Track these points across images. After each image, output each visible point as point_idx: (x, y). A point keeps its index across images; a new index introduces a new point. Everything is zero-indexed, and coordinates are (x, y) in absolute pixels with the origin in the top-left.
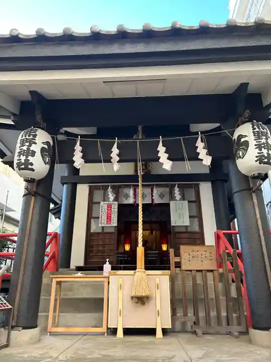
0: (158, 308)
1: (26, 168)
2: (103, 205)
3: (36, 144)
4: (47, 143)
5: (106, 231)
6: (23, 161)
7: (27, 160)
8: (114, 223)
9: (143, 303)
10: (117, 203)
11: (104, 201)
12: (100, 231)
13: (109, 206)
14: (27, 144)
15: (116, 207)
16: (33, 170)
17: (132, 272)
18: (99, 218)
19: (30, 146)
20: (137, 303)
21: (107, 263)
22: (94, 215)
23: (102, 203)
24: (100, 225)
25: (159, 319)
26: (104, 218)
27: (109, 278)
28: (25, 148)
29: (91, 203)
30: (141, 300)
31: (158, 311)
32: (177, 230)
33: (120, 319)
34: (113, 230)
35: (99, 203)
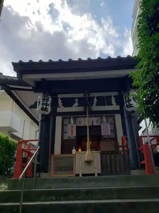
0: (96, 165)
2: (69, 126)
5: (70, 138)
8: (75, 134)
9: (90, 164)
10: (75, 125)
11: (69, 124)
12: (67, 138)
13: (72, 127)
17: (85, 152)
18: (67, 132)
20: (87, 164)
21: (74, 149)
22: (65, 131)
24: (68, 136)
25: (96, 170)
26: (69, 132)
27: (75, 155)
29: (63, 125)
30: (89, 162)
31: (96, 167)
32: (105, 137)
33: (81, 170)
34: (74, 138)
35: (67, 125)
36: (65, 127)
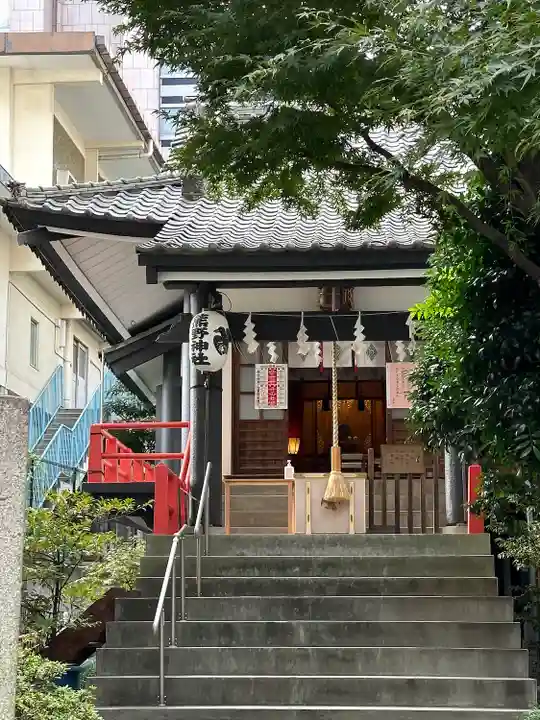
0: (352, 513)
1: (201, 363)
2: (261, 370)
3: (207, 333)
4: (221, 330)
5: (267, 417)
6: (197, 355)
7: (201, 355)
8: (283, 403)
9: (334, 509)
10: (285, 366)
11: (262, 363)
12: (256, 417)
13: (273, 374)
14: (199, 335)
15: (285, 373)
16: (208, 363)
17: (322, 475)
18: (253, 393)
19: (202, 336)
20: (327, 508)
21: (289, 465)
22: (244, 388)
23: (258, 366)
24: (257, 408)
25: (351, 524)
26: (263, 393)
27: (293, 481)
28: (197, 340)
29: (238, 366)
30: (333, 505)
31: (351, 516)
32: (396, 416)
33: (309, 524)
34: (280, 417)
35: (253, 366)
36: (244, 371)
